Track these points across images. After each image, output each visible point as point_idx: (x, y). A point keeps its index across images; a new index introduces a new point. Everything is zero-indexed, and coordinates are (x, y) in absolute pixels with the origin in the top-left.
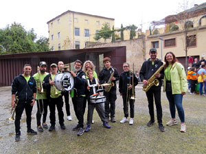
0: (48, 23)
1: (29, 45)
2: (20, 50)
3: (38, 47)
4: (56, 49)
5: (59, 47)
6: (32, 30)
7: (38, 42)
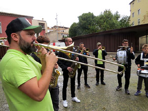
0: (130, 4)
1: (114, 24)
2: (108, 28)
3: (121, 25)
4: (136, 24)
5: (139, 22)
6: (117, 12)
7: (121, 21)
